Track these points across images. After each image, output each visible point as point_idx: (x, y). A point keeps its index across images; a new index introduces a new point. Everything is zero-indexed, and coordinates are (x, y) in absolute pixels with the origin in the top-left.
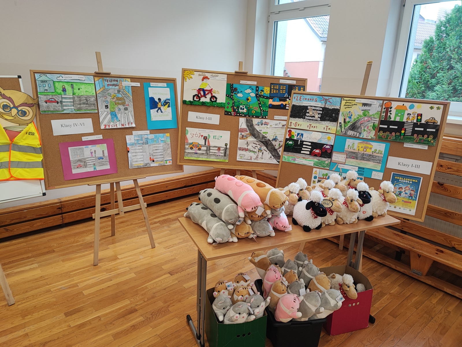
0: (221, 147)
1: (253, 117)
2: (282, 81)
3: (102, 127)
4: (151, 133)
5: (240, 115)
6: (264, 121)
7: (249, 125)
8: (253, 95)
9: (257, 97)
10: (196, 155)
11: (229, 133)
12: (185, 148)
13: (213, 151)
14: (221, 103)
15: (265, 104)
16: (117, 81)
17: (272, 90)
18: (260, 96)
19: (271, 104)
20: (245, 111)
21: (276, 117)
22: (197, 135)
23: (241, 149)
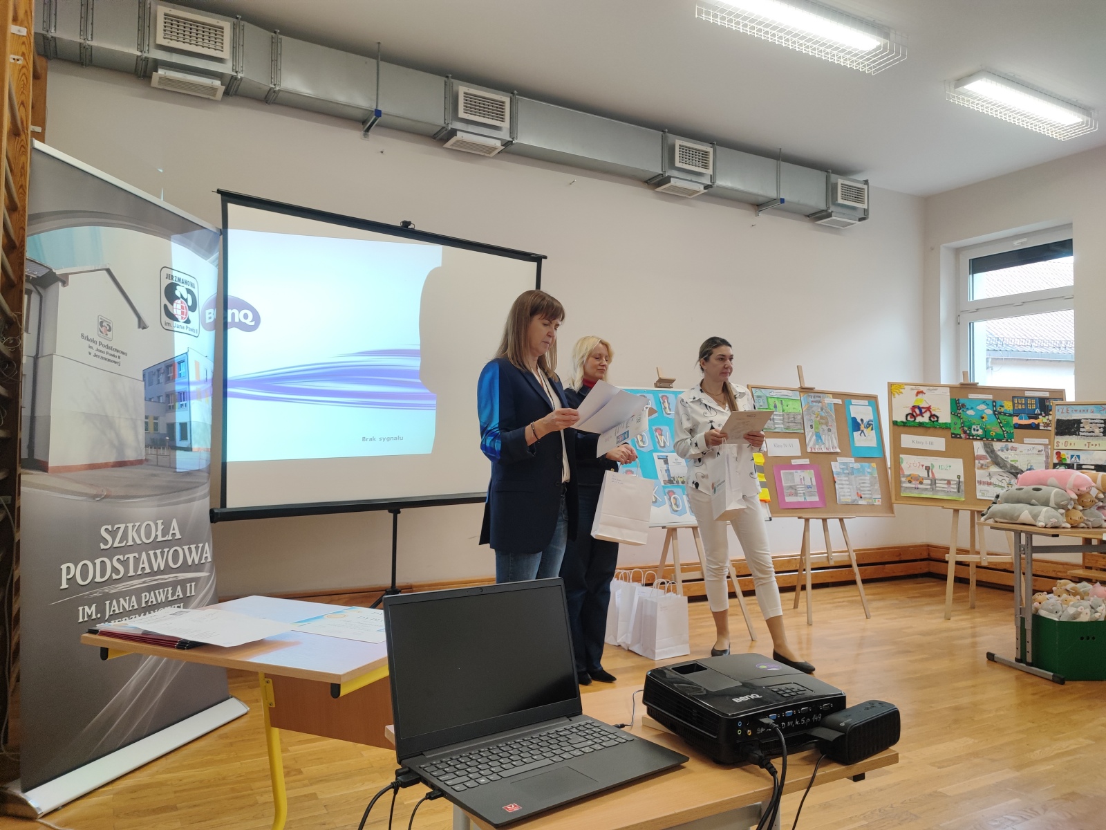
0: (952, 480)
1: (993, 440)
2: (1028, 394)
3: (809, 450)
4: (856, 461)
5: (974, 438)
6: (1010, 445)
7: (989, 450)
8: (991, 412)
9: (995, 415)
10: (916, 491)
11: (960, 461)
12: (900, 482)
13: (940, 485)
14: (946, 423)
15: (1008, 424)
16: (820, 397)
17: (1016, 405)
18: (1000, 413)
19: (1016, 424)
20: (980, 432)
21: (1026, 440)
22: (915, 465)
23: (980, 482)
